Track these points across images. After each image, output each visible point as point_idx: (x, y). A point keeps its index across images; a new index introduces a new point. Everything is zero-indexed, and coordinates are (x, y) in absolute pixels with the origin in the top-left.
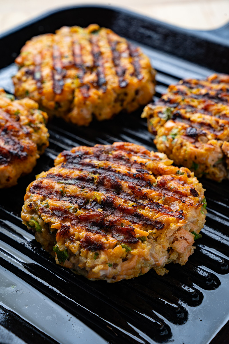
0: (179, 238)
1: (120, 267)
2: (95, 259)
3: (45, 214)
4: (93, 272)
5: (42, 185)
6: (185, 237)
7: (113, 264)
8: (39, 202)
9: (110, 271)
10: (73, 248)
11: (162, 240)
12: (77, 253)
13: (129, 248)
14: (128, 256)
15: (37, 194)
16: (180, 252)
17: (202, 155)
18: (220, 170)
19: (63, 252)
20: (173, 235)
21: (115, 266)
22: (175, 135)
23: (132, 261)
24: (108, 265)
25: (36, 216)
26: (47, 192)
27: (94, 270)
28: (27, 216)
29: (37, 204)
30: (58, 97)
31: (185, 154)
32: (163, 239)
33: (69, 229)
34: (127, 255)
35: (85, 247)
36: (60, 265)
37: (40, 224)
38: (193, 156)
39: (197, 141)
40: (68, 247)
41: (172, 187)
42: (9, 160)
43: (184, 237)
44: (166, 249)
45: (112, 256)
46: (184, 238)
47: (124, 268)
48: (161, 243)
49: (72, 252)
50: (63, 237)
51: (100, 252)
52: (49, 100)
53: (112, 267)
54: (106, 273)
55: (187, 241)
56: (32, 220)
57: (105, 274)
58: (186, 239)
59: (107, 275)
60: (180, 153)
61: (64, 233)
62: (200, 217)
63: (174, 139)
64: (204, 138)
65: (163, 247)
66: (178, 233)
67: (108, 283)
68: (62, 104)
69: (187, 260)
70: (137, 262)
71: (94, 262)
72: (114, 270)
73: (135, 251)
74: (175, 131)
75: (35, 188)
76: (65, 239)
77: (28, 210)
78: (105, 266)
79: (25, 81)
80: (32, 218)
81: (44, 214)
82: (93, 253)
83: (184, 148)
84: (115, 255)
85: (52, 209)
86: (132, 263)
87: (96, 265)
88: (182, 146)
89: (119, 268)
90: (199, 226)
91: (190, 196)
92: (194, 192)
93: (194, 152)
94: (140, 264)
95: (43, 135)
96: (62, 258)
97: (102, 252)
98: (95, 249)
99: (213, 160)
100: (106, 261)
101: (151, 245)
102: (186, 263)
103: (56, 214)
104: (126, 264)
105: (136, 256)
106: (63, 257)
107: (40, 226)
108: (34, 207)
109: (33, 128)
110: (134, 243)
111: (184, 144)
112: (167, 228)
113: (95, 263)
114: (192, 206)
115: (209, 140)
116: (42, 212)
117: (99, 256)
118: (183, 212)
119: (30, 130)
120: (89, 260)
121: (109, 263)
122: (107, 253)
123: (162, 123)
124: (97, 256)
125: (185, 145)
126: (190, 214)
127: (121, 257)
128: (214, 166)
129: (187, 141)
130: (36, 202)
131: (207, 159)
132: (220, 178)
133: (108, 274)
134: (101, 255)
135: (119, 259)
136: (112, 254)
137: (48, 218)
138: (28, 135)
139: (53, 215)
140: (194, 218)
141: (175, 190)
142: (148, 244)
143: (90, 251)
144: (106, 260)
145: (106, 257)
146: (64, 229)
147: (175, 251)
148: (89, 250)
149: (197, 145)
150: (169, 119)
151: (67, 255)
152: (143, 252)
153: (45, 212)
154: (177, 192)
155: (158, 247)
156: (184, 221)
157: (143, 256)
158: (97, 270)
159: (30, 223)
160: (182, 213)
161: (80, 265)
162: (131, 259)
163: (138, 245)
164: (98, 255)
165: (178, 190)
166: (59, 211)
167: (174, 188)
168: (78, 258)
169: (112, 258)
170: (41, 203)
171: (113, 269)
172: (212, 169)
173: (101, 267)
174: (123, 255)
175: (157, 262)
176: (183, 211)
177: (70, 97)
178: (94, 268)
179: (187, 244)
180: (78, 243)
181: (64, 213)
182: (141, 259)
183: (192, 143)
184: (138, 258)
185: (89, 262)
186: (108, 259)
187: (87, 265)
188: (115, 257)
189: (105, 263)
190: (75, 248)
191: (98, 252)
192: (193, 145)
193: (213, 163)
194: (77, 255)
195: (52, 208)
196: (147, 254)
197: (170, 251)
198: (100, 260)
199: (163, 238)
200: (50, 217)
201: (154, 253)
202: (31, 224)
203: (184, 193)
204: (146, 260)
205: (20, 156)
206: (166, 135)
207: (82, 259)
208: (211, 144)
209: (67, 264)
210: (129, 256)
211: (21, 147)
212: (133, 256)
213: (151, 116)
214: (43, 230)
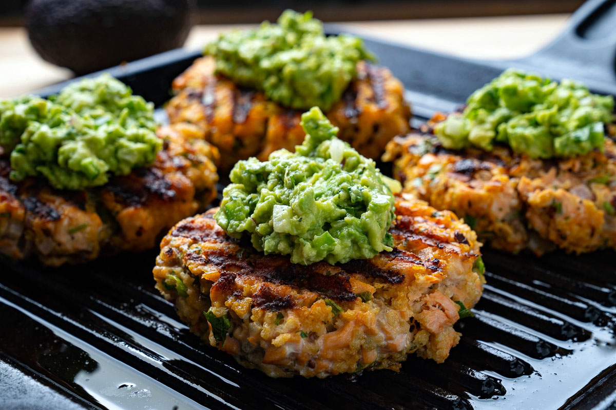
0: (430, 306)
1: (322, 341)
2: (278, 325)
3: (195, 261)
4: (273, 345)
5: (193, 225)
6: (443, 305)
7: (308, 332)
8: (185, 247)
9: (303, 346)
10: (240, 307)
11: (399, 302)
12: (245, 316)
13: (339, 308)
14: (336, 323)
15: (184, 237)
16: (431, 330)
17: (480, 199)
18: (516, 231)
19: (221, 318)
20: (421, 300)
21: (312, 336)
22: (437, 173)
23: (344, 332)
24: (299, 333)
25: (178, 269)
26: (200, 234)
27: (274, 342)
28: (162, 269)
29: (181, 251)
30: (239, 129)
31: (452, 200)
32: (402, 300)
33: (234, 280)
34: (335, 321)
35: (259, 305)
36: (217, 347)
37: (184, 282)
38: (465, 203)
39: (472, 178)
40: (229, 308)
41: (422, 229)
42: (143, 200)
43: (440, 305)
44: (408, 319)
45: (307, 318)
46: (441, 308)
47: (329, 343)
48: (397, 306)
49: (238, 314)
50: (223, 292)
51: (286, 312)
52: (223, 132)
53: (308, 339)
54: (297, 350)
55: (445, 313)
56: (171, 276)
57: (294, 352)
58: (443, 310)
59: (298, 354)
60: (443, 200)
61: (225, 285)
62: (470, 276)
63: (432, 179)
64: (486, 174)
65: (402, 314)
66: (430, 297)
67: (301, 376)
68: (247, 141)
69: (448, 354)
70: (353, 334)
71: (275, 330)
72: (311, 345)
73: (350, 313)
74: (435, 168)
75: (181, 230)
76: (226, 295)
77: (165, 260)
78: (294, 336)
79: (187, 107)
80: (172, 273)
81: (192, 261)
82: (274, 314)
83: (451, 190)
84: (312, 317)
85: (207, 254)
86: (344, 336)
87: (278, 334)
88: (446, 188)
89: (320, 342)
90: (468, 292)
91: (453, 242)
92: (460, 238)
93: (468, 195)
94: (359, 339)
95: (207, 173)
96: (220, 330)
97: (289, 312)
98: (277, 307)
99: (501, 209)
100: (296, 328)
101: (378, 308)
102: (446, 360)
103: (213, 261)
104: (333, 336)
105: (352, 322)
106: (222, 329)
107: (184, 285)
108: (176, 255)
109: (191, 160)
110: (348, 301)
111: (450, 185)
112: (410, 285)
113: (277, 331)
114: (455, 255)
115: (493, 175)
116: (189, 259)
117: (285, 319)
118: (438, 261)
119: (184, 162)
120: (266, 326)
121: (301, 331)
122: (298, 315)
123: (415, 161)
124: (281, 319)
125: (453, 186)
126: (452, 265)
127: (324, 320)
128: (503, 221)
129: (456, 179)
130: (180, 247)
131: (490, 205)
132: (515, 244)
133: (300, 352)
134: (288, 316)
135: (319, 323)
136: (308, 315)
137: (199, 267)
138: (182, 169)
139: (207, 262)
140: (459, 274)
141: (427, 233)
142: (375, 305)
143: (268, 310)
144: (297, 325)
145: (297, 320)
146: (224, 278)
147: (422, 327)
148: (269, 308)
149: (473, 183)
150: (427, 152)
151: (228, 324)
152: (363, 316)
153: (195, 258)
154: (430, 236)
155: (391, 312)
156: (441, 274)
157: (364, 324)
158: (280, 341)
159: (166, 281)
160: (436, 264)
161: (250, 339)
162: (343, 328)
163: (355, 303)
164: (283, 317)
165: (432, 232)
166: (217, 257)
167: (425, 230)
168: (248, 326)
169: (307, 321)
170: (188, 249)
171: (308, 341)
172: (499, 225)
173: (288, 336)
174: (327, 317)
175: (390, 342)
176: (440, 261)
177: (259, 128)
178: (275, 338)
179: (446, 319)
180: (249, 300)
181: (227, 259)
182: (361, 329)
183: (464, 182)
184: (354, 327)
185: (266, 330)
186: (299, 324)
187: (262, 334)
188: (313, 320)
189: (294, 330)
190: (242, 307)
191: (282, 312)
192: (467, 184)
193: (501, 215)
194: (246, 319)
195: (207, 252)
196: (371, 319)
197: (415, 329)
198: (285, 325)
199: (401, 297)
200: (202, 265)
201: (384, 322)
202: (168, 282)
203: (442, 237)
204: (369, 332)
205: (162, 194)
206: (421, 176)
207: (255, 325)
208: (497, 181)
209: (229, 344)
210: (339, 323)
211: (167, 184)
212: (346, 322)
213: (398, 156)
214: (189, 291)
